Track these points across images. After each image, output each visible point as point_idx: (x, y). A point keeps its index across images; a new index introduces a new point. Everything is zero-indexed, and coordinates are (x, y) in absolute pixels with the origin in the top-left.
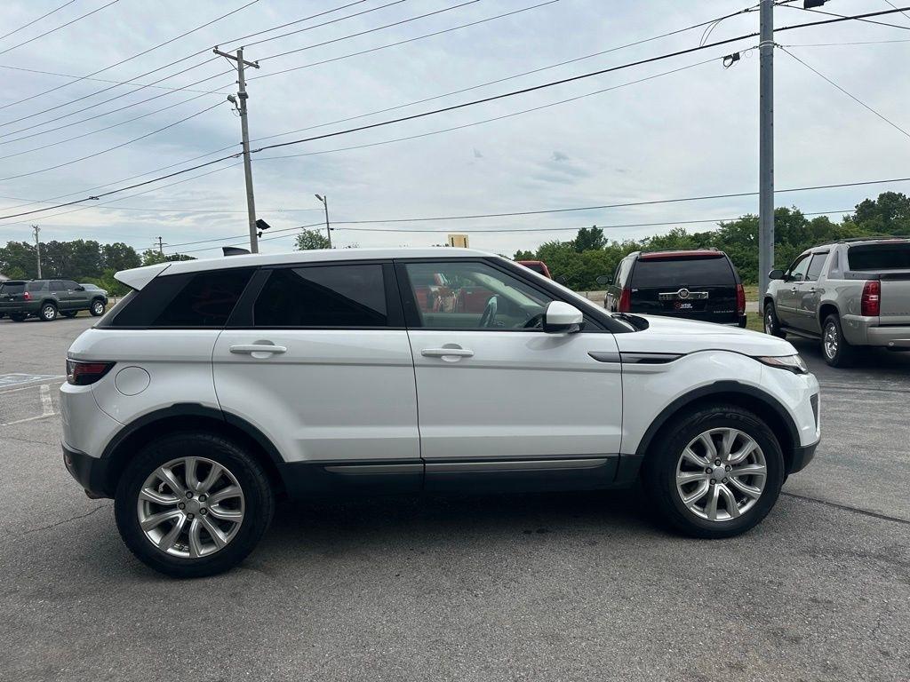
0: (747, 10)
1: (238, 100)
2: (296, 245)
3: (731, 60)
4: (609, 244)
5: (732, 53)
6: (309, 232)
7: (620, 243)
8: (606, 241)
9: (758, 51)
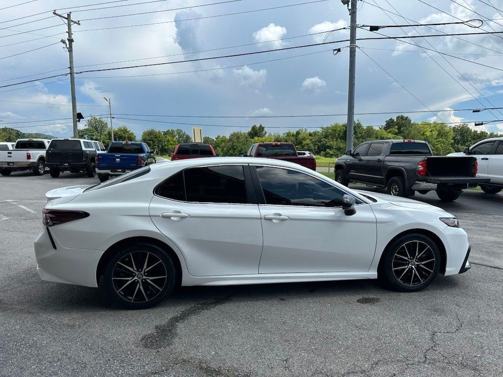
0: (344, 28)
2: (86, 125)
3: (336, 51)
4: (267, 135)
6: (95, 118)
7: (273, 134)
9: (349, 49)
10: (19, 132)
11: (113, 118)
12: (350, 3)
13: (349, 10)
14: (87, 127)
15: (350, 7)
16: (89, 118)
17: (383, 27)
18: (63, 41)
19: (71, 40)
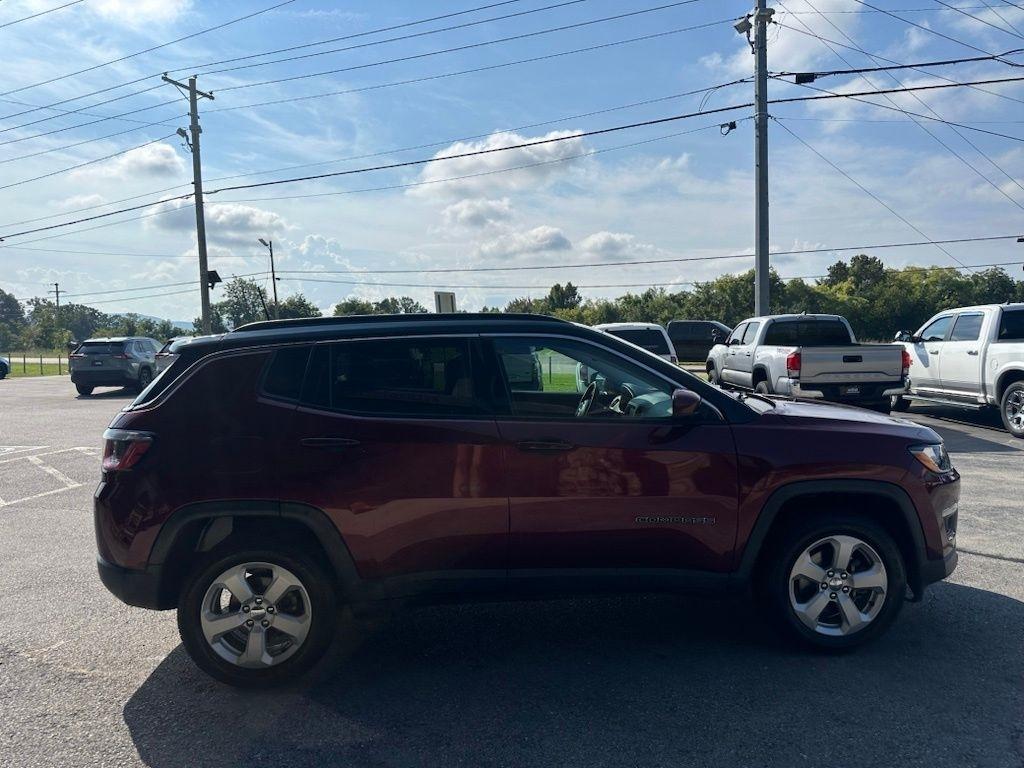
0: (742, 81)
2: (224, 296)
4: (583, 303)
5: (728, 122)
6: (242, 282)
7: (594, 301)
8: (580, 298)
9: (754, 121)
10: (96, 311)
11: (278, 279)
12: (753, 32)
13: (751, 43)
14: (226, 299)
15: (752, 39)
16: (231, 281)
17: (824, 74)
18: (182, 132)
19: (196, 130)
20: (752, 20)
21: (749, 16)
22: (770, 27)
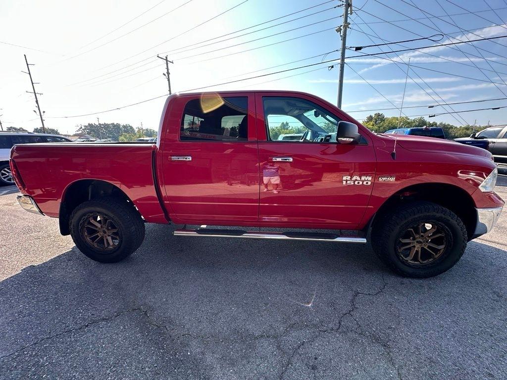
1: (167, 75)
4: (290, 128)
8: (290, 126)
9: (339, 65)
12: (342, 31)
13: (341, 36)
14: (188, 127)
15: (341, 35)
16: (189, 121)
17: (365, 47)
18: (164, 74)
19: (168, 73)
20: (342, 28)
21: (341, 26)
22: (348, 30)
